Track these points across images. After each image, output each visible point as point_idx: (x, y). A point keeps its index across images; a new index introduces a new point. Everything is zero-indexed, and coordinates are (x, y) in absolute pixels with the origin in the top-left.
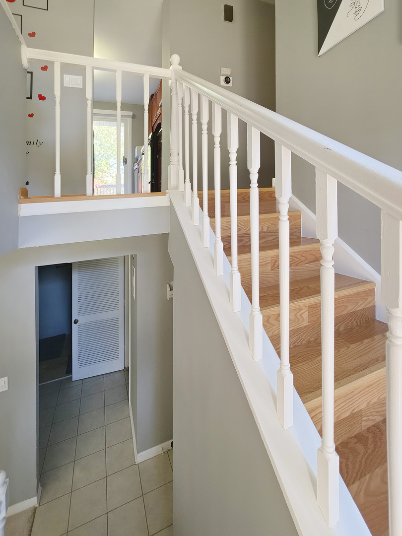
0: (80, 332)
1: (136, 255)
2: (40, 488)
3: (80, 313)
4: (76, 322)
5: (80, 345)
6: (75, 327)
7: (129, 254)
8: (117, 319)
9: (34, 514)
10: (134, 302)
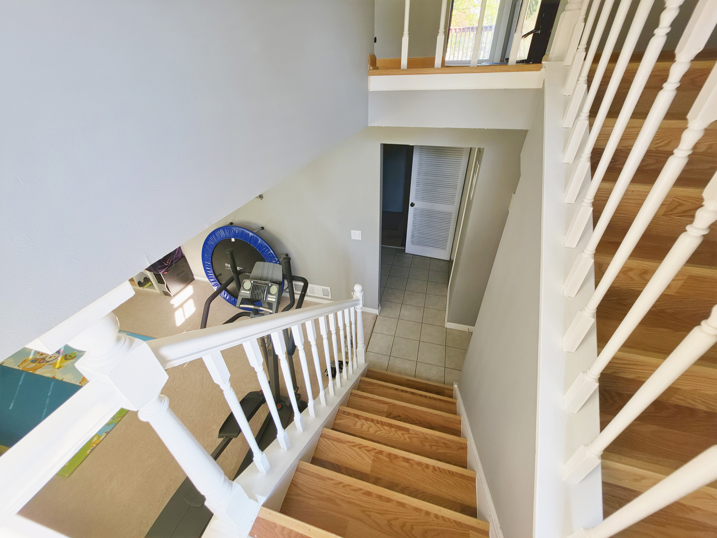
0: (415, 215)
1: (483, 149)
2: (380, 308)
3: (417, 198)
4: (412, 205)
5: (414, 226)
6: (410, 208)
7: (476, 146)
8: (450, 214)
9: (377, 317)
10: (470, 202)
